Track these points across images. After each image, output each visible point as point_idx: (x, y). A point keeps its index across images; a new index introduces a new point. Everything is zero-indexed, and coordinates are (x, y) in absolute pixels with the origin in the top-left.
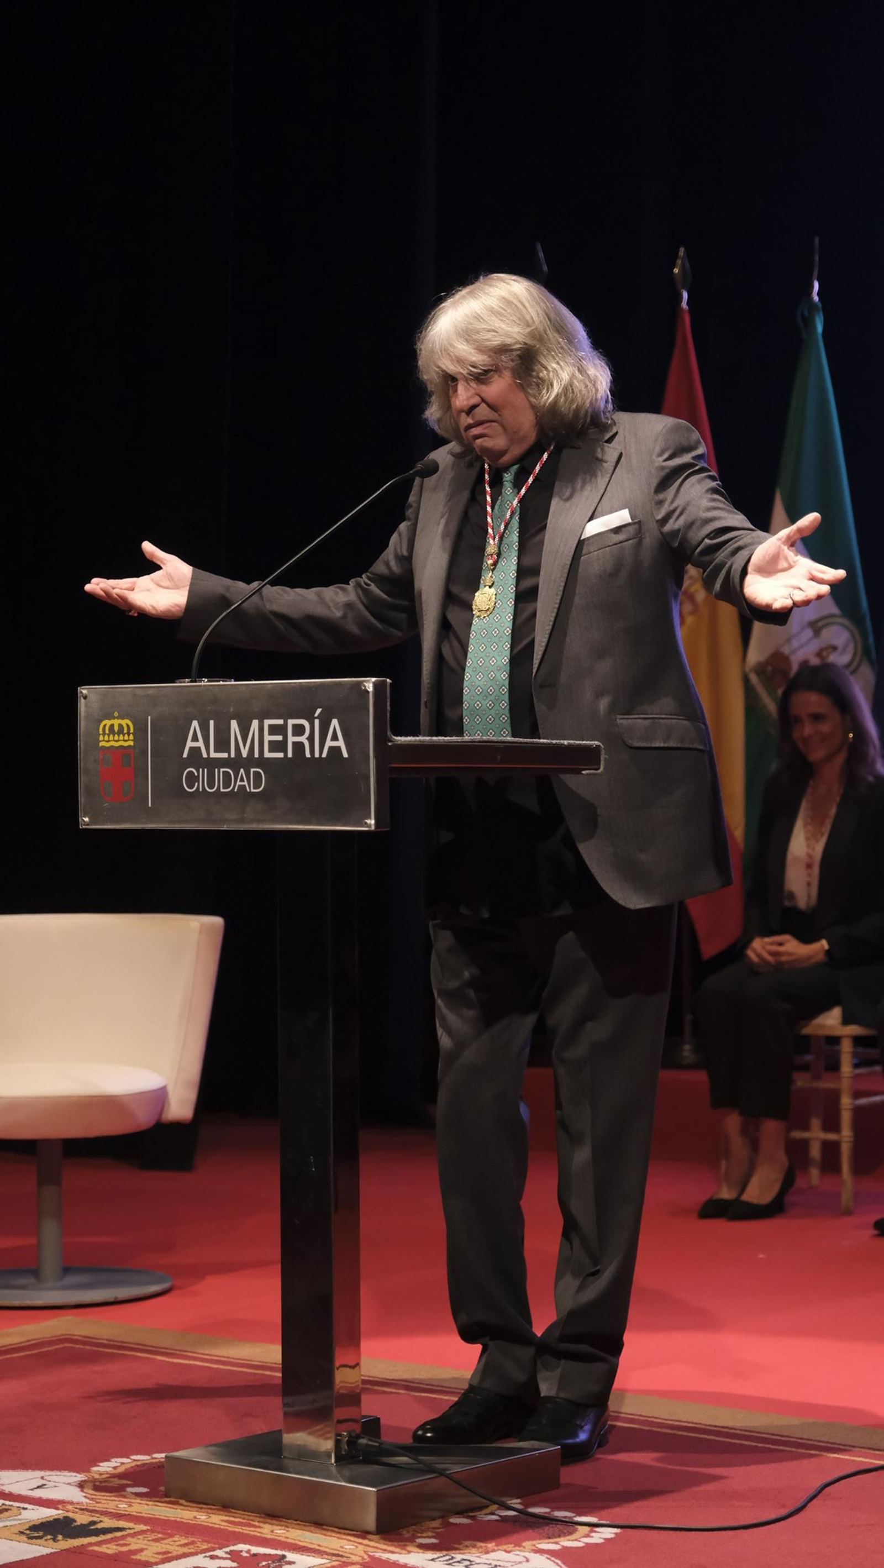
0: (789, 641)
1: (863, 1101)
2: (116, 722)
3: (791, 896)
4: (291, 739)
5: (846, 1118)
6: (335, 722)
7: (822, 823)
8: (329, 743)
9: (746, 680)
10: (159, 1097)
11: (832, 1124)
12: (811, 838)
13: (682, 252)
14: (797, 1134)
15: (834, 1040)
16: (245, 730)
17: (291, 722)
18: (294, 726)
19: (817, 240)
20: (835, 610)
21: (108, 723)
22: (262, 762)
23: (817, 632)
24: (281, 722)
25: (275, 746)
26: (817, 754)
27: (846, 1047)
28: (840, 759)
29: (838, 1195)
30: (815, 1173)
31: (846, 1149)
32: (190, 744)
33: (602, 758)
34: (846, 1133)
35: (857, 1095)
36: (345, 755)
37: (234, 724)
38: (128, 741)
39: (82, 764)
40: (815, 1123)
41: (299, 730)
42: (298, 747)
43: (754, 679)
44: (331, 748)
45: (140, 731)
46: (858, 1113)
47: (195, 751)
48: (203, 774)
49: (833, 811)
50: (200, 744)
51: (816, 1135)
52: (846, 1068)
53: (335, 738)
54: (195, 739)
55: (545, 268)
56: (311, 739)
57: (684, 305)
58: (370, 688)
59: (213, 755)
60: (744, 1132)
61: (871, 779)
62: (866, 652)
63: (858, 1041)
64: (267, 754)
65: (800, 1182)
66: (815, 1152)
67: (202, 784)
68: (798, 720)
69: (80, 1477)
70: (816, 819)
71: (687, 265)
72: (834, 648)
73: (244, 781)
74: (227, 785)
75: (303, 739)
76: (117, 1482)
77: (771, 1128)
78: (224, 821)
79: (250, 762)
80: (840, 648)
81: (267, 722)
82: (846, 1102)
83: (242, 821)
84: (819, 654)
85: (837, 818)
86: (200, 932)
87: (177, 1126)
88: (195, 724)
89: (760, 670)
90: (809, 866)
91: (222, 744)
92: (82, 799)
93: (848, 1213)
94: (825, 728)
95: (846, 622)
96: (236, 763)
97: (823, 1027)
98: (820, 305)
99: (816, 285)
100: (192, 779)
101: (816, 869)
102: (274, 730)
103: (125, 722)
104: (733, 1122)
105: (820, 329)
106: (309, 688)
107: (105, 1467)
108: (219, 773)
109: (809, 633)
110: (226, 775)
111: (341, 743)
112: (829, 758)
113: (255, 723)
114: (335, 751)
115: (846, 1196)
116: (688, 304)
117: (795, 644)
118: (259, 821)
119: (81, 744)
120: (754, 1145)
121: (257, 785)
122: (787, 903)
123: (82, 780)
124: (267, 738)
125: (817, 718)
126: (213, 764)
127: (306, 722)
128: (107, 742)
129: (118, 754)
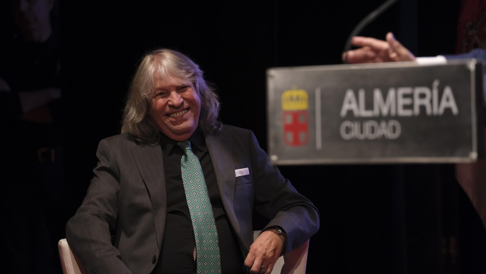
2: (295, 93)
4: (418, 102)
6: (448, 91)
8: (444, 104)
16: (385, 96)
17: (417, 90)
18: (419, 93)
21: (288, 93)
22: (397, 118)
24: (410, 90)
25: (406, 107)
32: (346, 106)
36: (455, 112)
37: (377, 92)
38: (302, 106)
39: (271, 121)
41: (422, 96)
42: (423, 108)
44: (445, 108)
45: (311, 99)
47: (350, 113)
48: (356, 127)
50: (354, 106)
53: (448, 100)
54: (350, 103)
56: (431, 101)
58: (472, 67)
59: (363, 113)
64: (401, 113)
67: (355, 132)
73: (384, 131)
75: (426, 102)
78: (371, 157)
79: (388, 118)
81: (400, 91)
88: (350, 92)
91: (369, 105)
92: (271, 144)
96: (379, 119)
100: (348, 130)
102: (405, 96)
103: (301, 93)
108: (368, 126)
110: (372, 127)
111: (452, 105)
113: (392, 92)
114: (448, 111)
118: (396, 157)
121: (394, 133)
123: (272, 132)
124: (401, 102)
126: (362, 120)
127: (426, 91)
128: (289, 106)
129: (296, 115)
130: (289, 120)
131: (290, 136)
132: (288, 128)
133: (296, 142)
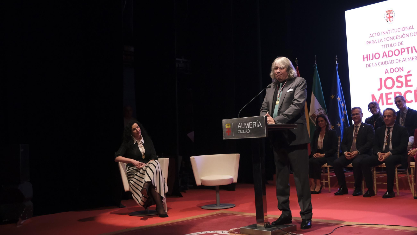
0: (315, 112)
1: (331, 176)
2: (228, 124)
3: (319, 147)
4: (253, 125)
5: (329, 179)
6: (260, 122)
7: (323, 137)
8: (259, 125)
9: (309, 118)
10: (232, 179)
11: (327, 180)
12: (321, 139)
14: (322, 182)
15: (326, 168)
16: (247, 124)
17: (253, 123)
18: (254, 123)
19: (316, 56)
20: (322, 108)
21: (227, 124)
22: (249, 128)
23: (319, 111)
24: (252, 123)
25: (251, 126)
26: (322, 126)
27: (328, 169)
28: (325, 127)
29: (328, 190)
30: (324, 187)
31: (329, 183)
32: (239, 127)
33: (297, 126)
34: (329, 181)
35: (330, 176)
36: (261, 127)
37: (245, 123)
38: (230, 127)
39: (223, 130)
40: (324, 180)
41: (254, 124)
42: (254, 126)
43: (310, 118)
44: (259, 126)
45: (231, 125)
46: (331, 178)
48: (241, 131)
49: (324, 135)
50: (240, 126)
51: (324, 181)
52: (329, 172)
53: (260, 124)
54: (239, 126)
56: (256, 125)
57: (297, 66)
58: (265, 117)
59: (242, 128)
60: (314, 181)
61: (330, 130)
62: (326, 113)
63: (330, 168)
64: (250, 127)
65: (322, 189)
66: (324, 184)
67: (241, 132)
68: (319, 122)
69: (228, 231)
70: (322, 136)
71: (297, 60)
72: (322, 113)
73: (247, 131)
74: (244, 132)
75: (255, 125)
76: (233, 232)
77: (318, 181)
78: (244, 137)
79: (247, 129)
81: (250, 123)
82: (329, 176)
83: (247, 137)
84: (320, 114)
85: (325, 136)
87: (235, 183)
88: (239, 124)
89: (311, 116)
90: (321, 143)
91: (243, 126)
92: (223, 135)
93: (330, 192)
94: (323, 123)
95: (323, 109)
96: (246, 129)
97: (325, 166)
98: (316, 65)
99: (316, 62)
100: (239, 132)
101: (322, 143)
102: (251, 124)
103: (229, 124)
104: (312, 180)
105: (317, 68)
106: (255, 117)
107: (231, 230)
108: (243, 130)
109: (318, 111)
110: (244, 131)
111: (261, 125)
112: (323, 127)
113: (248, 123)
114: (260, 126)
115: (330, 190)
117: (316, 112)
118: (249, 137)
119: (223, 128)
120: (316, 183)
121: (249, 132)
122: (318, 148)
123: (223, 133)
124: (250, 125)
125: (322, 121)
126: (242, 129)
127: (255, 122)
128: (227, 127)
129: (228, 129)
130: (227, 130)
131: (227, 133)
132: (227, 132)
133: (229, 135)
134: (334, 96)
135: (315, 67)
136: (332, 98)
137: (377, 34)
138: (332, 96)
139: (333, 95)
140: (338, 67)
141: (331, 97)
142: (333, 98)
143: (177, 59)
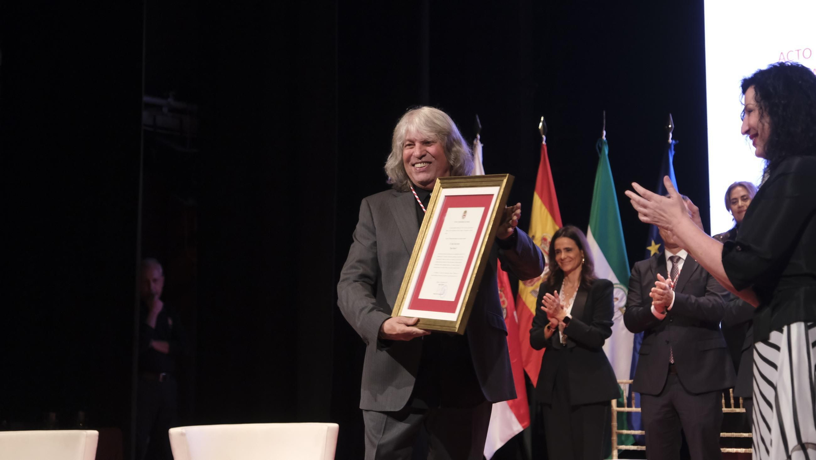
13: (542, 119)
19: (604, 113)
20: (617, 281)
55: (480, 126)
57: (544, 143)
71: (545, 124)
80: (619, 299)
86: (328, 431)
98: (606, 141)
99: (605, 133)
105: (607, 152)
116: (546, 142)
134: (658, 246)
135: (600, 149)
136: (649, 251)
137: (801, 53)
138: (650, 245)
139: (656, 244)
140: (673, 153)
141: (649, 248)
142: (655, 254)
143: (146, 99)
